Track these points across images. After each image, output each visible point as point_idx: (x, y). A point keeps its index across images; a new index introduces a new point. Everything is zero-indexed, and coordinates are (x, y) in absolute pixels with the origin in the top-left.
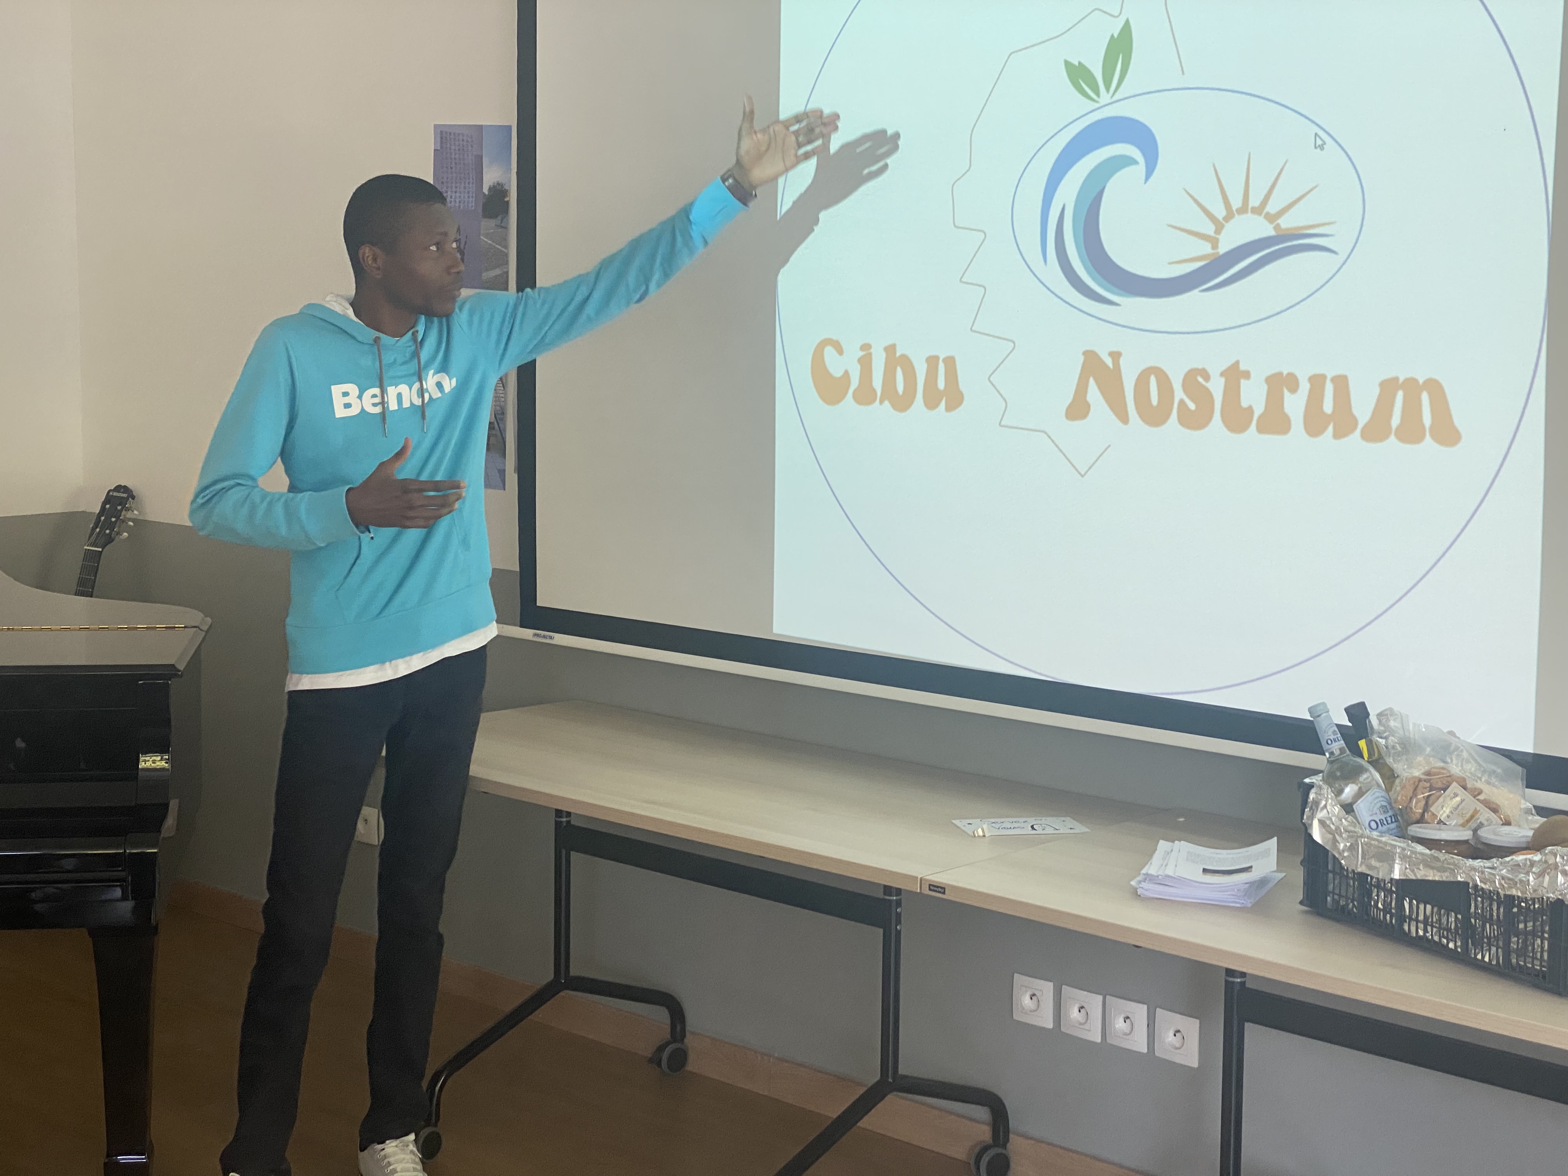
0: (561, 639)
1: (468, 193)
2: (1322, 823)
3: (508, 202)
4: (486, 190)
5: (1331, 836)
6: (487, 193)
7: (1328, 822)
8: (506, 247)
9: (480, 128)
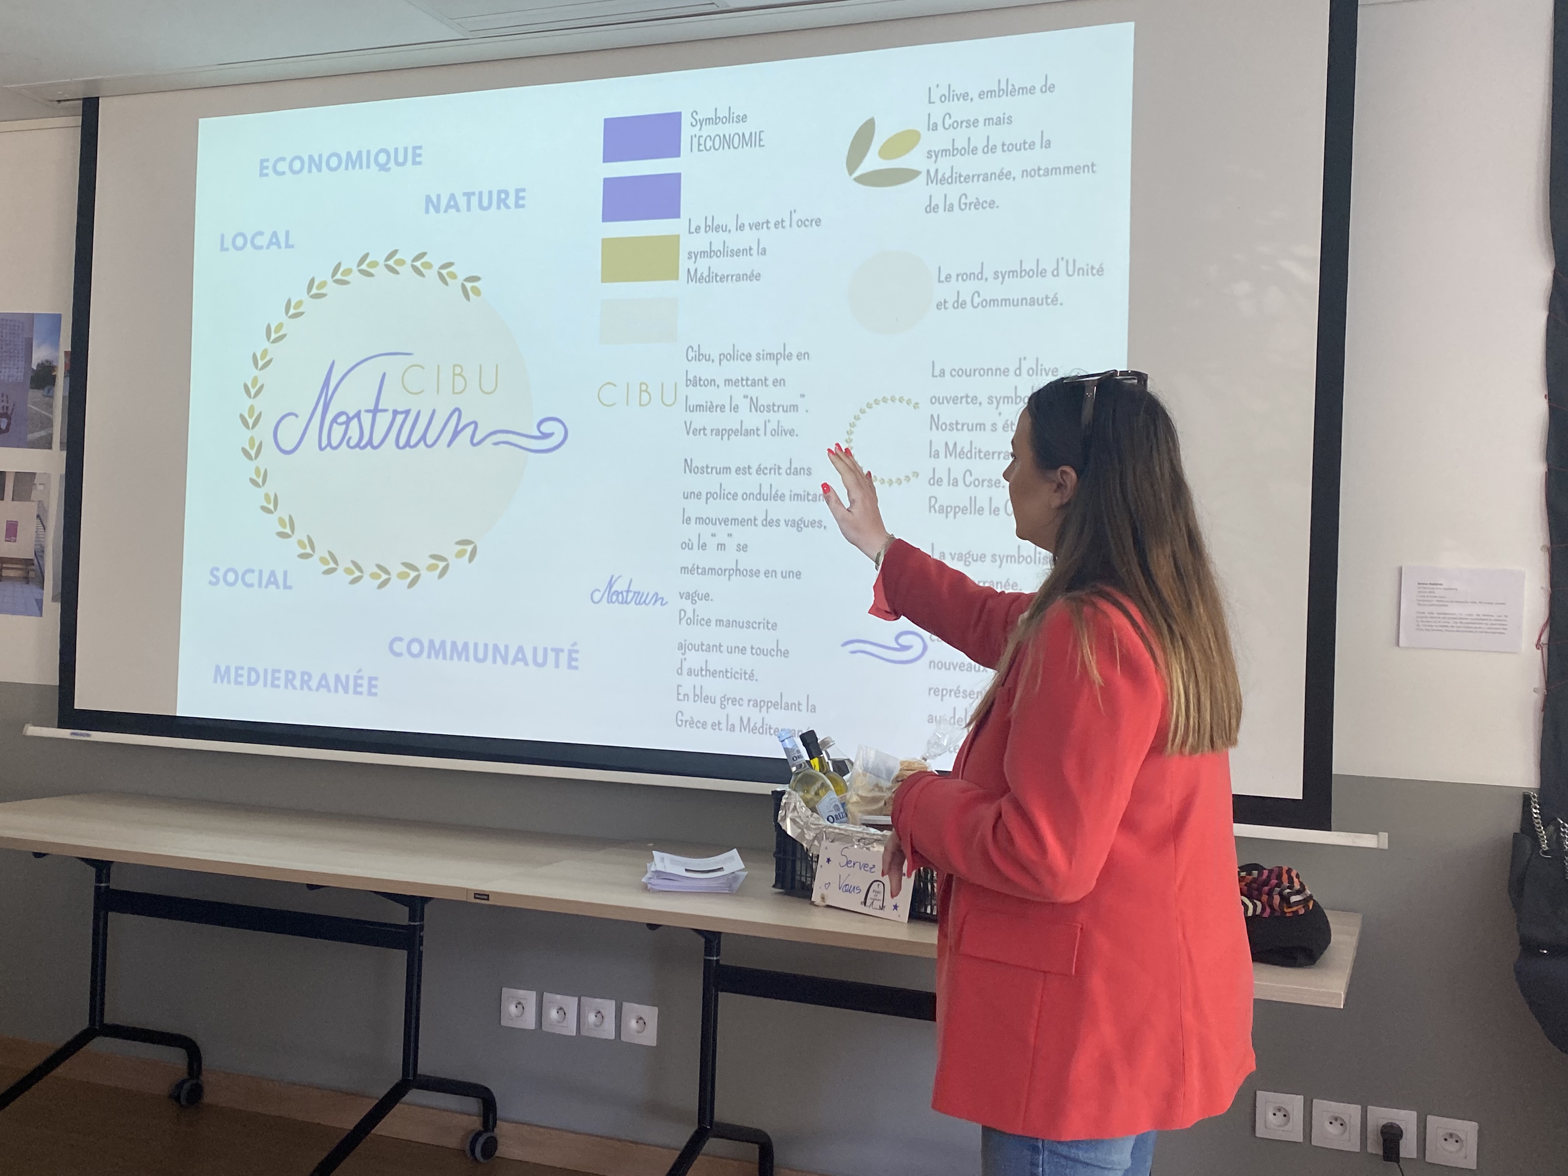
0: (97, 736)
1: (18, 368)
2: (793, 821)
3: (54, 378)
4: (34, 367)
5: (800, 830)
6: (35, 368)
7: (798, 820)
8: (52, 413)
9: (32, 316)
